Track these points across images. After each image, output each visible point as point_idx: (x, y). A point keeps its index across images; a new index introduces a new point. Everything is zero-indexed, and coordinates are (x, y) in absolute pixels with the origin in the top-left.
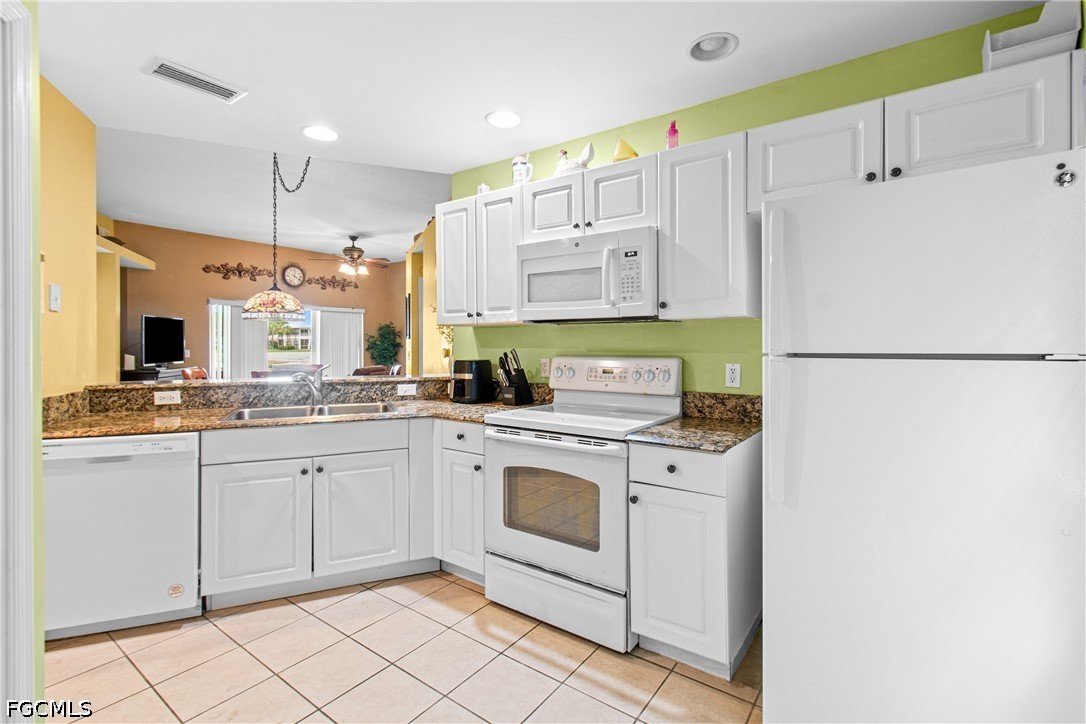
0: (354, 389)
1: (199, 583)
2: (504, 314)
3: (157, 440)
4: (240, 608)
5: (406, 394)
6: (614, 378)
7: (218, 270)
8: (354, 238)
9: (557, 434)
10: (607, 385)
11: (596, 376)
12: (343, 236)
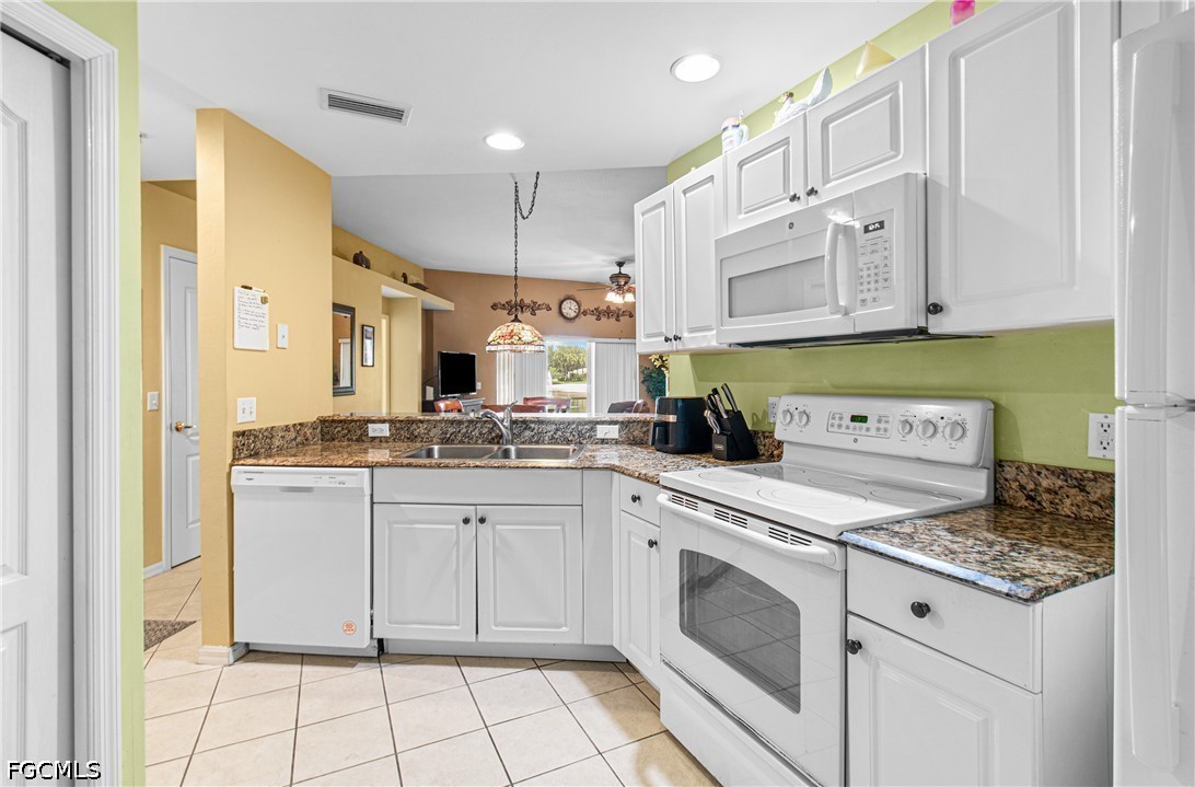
0: (548, 428)
1: (372, 624)
2: (705, 336)
3: (334, 474)
4: (411, 658)
5: (607, 437)
6: (868, 429)
7: (503, 307)
8: (620, 264)
9: (741, 515)
10: (855, 441)
11: (840, 426)
12: (611, 263)
